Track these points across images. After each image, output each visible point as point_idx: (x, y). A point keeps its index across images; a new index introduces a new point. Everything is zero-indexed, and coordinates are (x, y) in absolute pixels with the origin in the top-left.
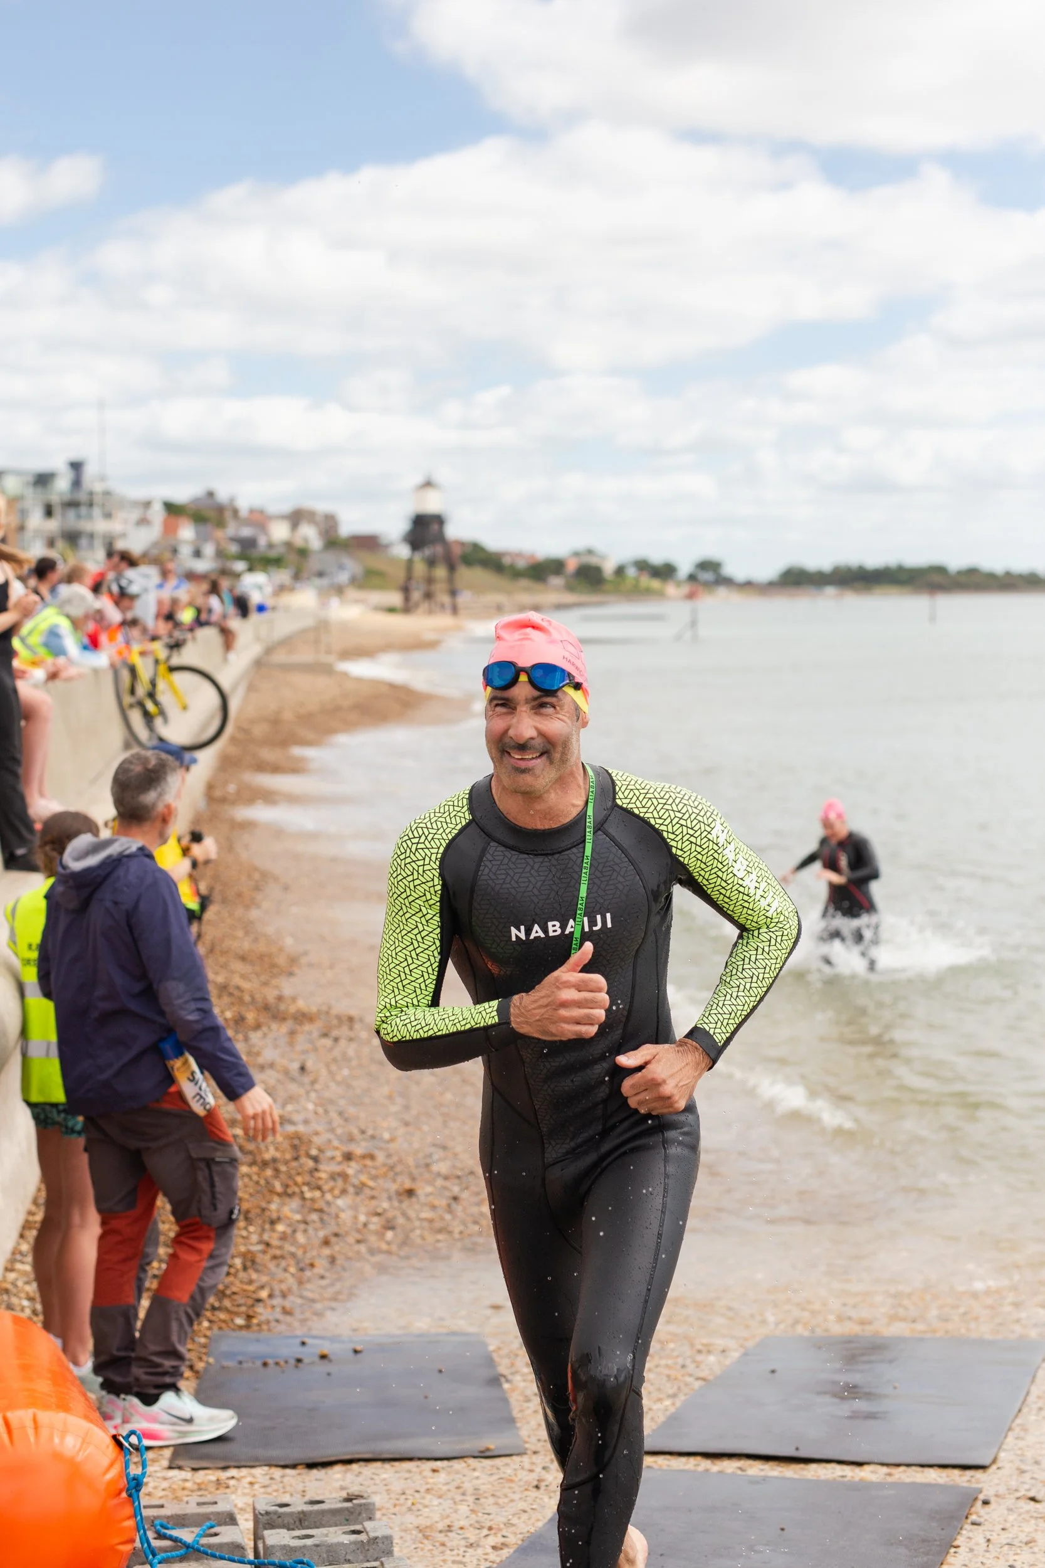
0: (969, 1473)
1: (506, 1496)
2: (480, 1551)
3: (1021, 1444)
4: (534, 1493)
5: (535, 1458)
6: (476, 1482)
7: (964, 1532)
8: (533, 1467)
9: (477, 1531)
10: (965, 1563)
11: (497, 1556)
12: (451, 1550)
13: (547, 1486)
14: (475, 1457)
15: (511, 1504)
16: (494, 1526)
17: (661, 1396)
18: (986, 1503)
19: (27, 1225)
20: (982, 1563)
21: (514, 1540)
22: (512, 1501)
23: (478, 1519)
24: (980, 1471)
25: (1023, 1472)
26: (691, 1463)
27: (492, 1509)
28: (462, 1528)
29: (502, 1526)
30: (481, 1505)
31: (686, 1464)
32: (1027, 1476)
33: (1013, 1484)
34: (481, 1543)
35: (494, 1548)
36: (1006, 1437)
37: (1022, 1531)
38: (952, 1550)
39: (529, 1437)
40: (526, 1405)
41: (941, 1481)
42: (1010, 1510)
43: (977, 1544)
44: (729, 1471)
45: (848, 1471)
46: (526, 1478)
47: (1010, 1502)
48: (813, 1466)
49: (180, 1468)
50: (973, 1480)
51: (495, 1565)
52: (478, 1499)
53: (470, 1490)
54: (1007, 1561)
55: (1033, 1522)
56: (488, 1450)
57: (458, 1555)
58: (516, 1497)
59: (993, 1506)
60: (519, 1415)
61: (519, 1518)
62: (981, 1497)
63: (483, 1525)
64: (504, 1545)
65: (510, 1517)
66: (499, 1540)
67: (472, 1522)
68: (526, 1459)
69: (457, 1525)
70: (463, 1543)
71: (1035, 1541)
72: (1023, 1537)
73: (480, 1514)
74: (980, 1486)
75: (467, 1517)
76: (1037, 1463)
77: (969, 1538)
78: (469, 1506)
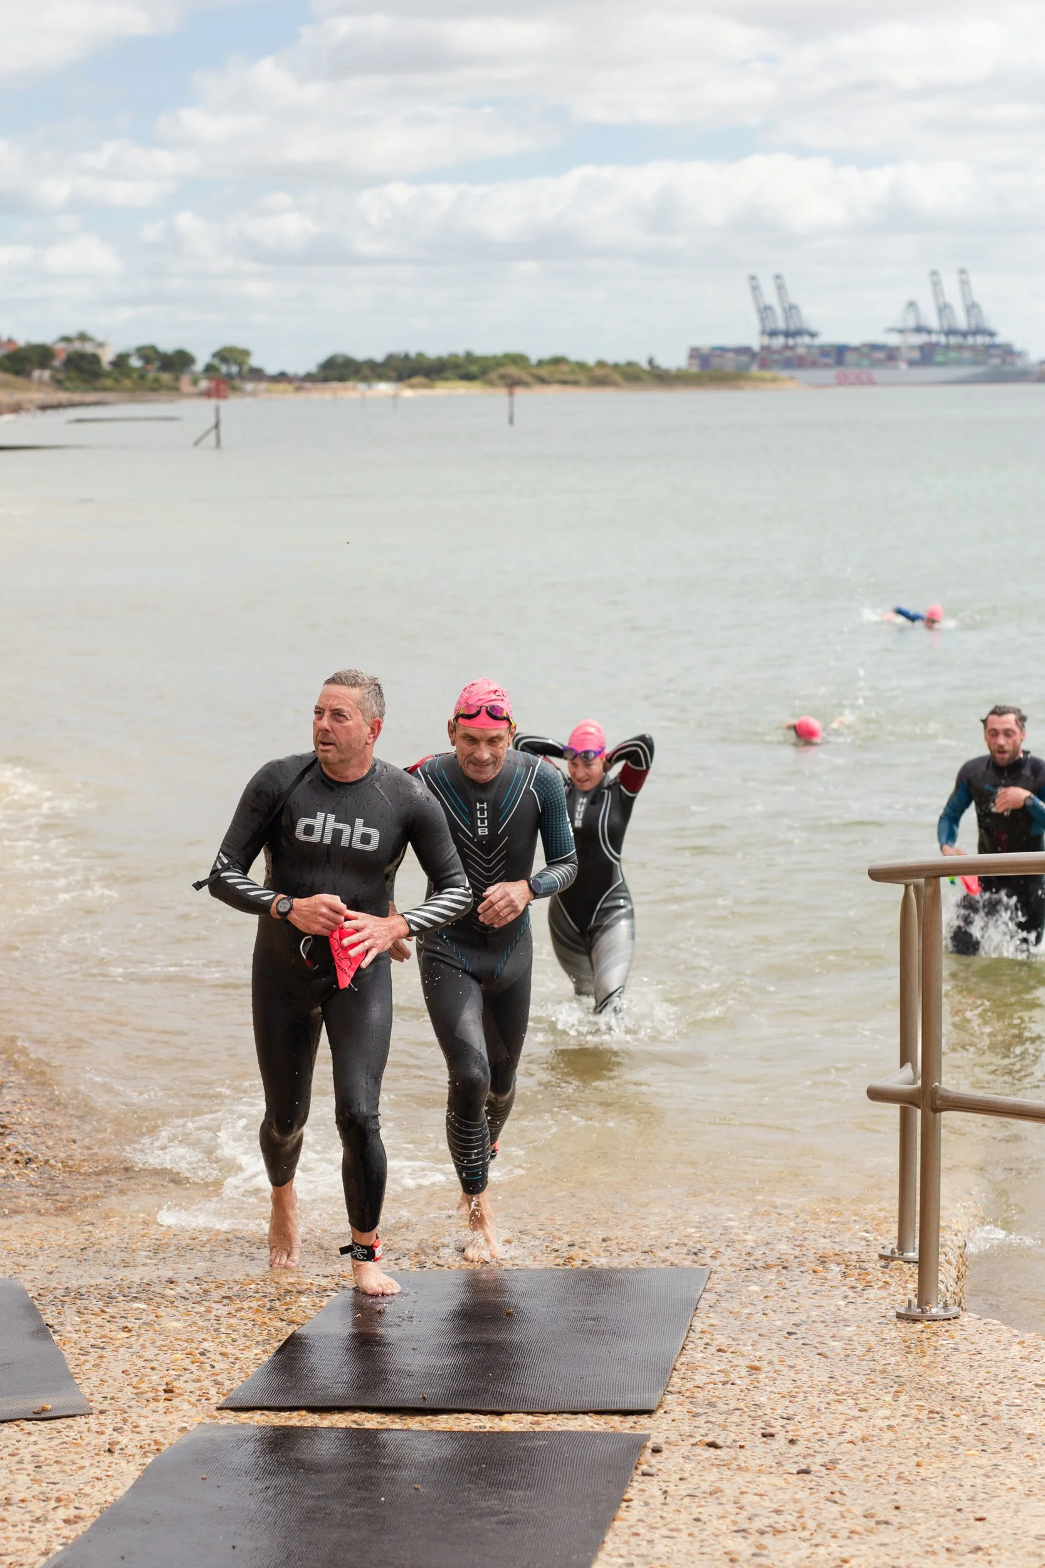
0: (632, 1419)
1: (74, 1463)
2: (49, 1526)
3: (690, 1385)
4: (108, 1458)
5: (102, 1417)
6: (33, 1448)
7: (635, 1484)
8: (103, 1429)
9: (43, 1504)
10: (643, 1517)
11: (71, 1530)
12: (14, 1526)
13: (122, 1449)
14: (28, 1420)
15: (80, 1473)
16: (63, 1497)
17: (248, 1343)
18: (656, 1451)
20: (661, 1517)
21: (90, 1512)
22: (82, 1468)
23: (41, 1489)
24: (646, 1416)
25: (696, 1415)
27: (58, 1478)
28: (23, 1501)
29: (73, 1496)
30: (43, 1473)
31: (290, 1419)
32: (701, 1421)
33: (686, 1429)
34: (49, 1518)
35: (66, 1521)
36: (671, 1377)
37: (704, 1481)
38: (624, 1504)
39: (91, 1394)
40: (83, 1358)
41: (597, 1428)
42: (686, 1458)
43: (652, 1497)
44: (343, 1425)
46: (93, 1444)
47: (685, 1448)
48: (443, 1418)
50: (638, 1427)
51: (70, 1542)
52: (39, 1467)
53: (28, 1458)
54: (691, 1514)
55: (715, 1470)
56: (44, 1410)
57: (23, 1531)
58: (86, 1463)
59: (665, 1453)
60: (77, 1371)
61: (93, 1487)
62: (650, 1444)
63: (49, 1495)
64: (77, 1519)
65: (82, 1486)
66: (71, 1513)
67: (35, 1493)
68: (91, 1419)
69: (17, 1497)
70: (27, 1517)
71: (721, 1491)
72: (705, 1487)
73: (44, 1484)
74: (647, 1432)
75: (28, 1488)
76: (711, 1405)
77: (642, 1490)
78: (28, 1475)
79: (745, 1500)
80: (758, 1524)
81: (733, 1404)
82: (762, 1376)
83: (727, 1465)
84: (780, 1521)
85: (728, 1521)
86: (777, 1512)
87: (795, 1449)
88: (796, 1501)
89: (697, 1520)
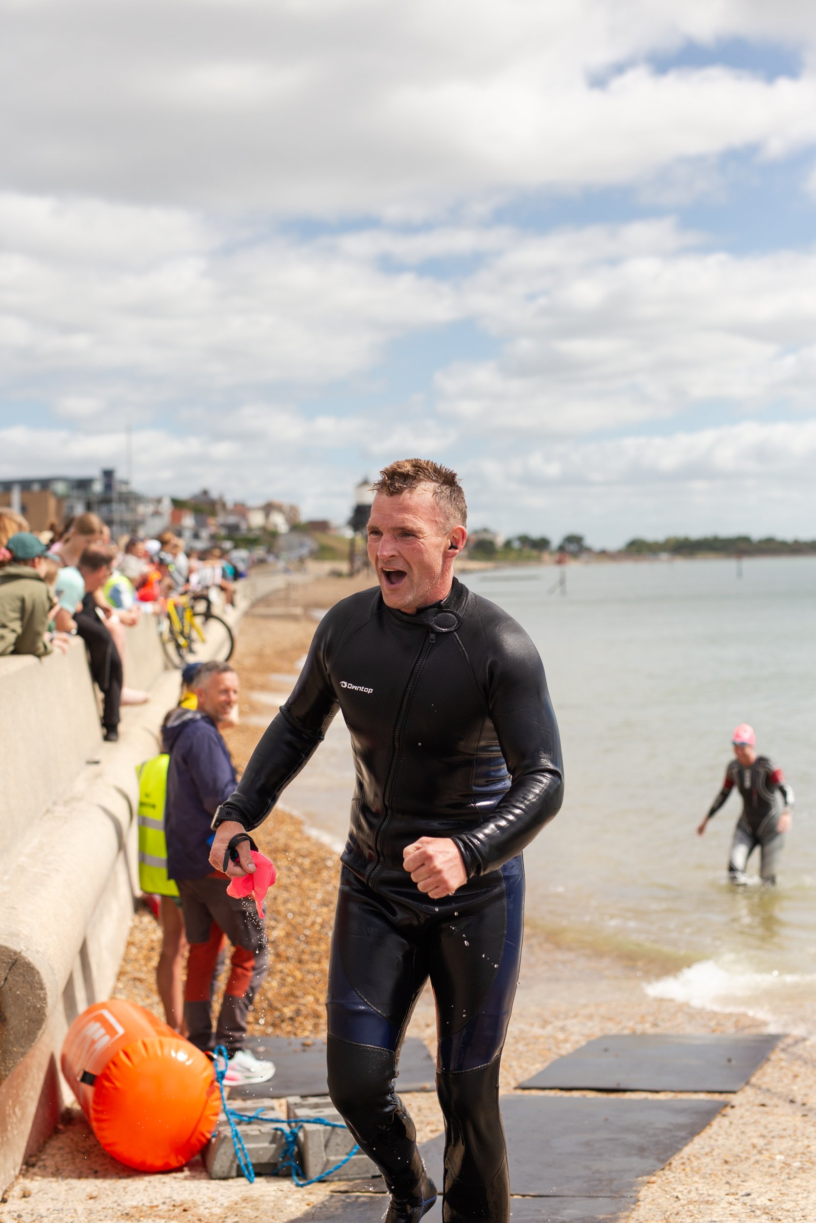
0: (726, 1095)
3: (760, 1082)
7: (717, 1119)
10: (717, 1132)
18: (733, 1107)
19: (121, 974)
20: (726, 1132)
24: (733, 1094)
25: (759, 1094)
26: (552, 1093)
32: (761, 1097)
33: (751, 1099)
35: (432, 1131)
36: (750, 1079)
37: (752, 1118)
38: (708, 1127)
41: (707, 1098)
42: (747, 1110)
43: (724, 1124)
44: (576, 1096)
45: (650, 1096)
48: (628, 1093)
49: (234, 1099)
50: (727, 1097)
54: (741, 1130)
55: (760, 1115)
59: (737, 1108)
62: (731, 1104)
64: (436, 1130)
66: (434, 1128)
71: (759, 1122)
72: (752, 1120)
74: (731, 1100)
77: (720, 1122)
79: (770, 1126)
80: (772, 1134)
81: (780, 1090)
82: (799, 1080)
83: (767, 1113)
84: (784, 1133)
85: (758, 1133)
86: (784, 1130)
87: (804, 1108)
88: (794, 1125)
89: (743, 1132)
